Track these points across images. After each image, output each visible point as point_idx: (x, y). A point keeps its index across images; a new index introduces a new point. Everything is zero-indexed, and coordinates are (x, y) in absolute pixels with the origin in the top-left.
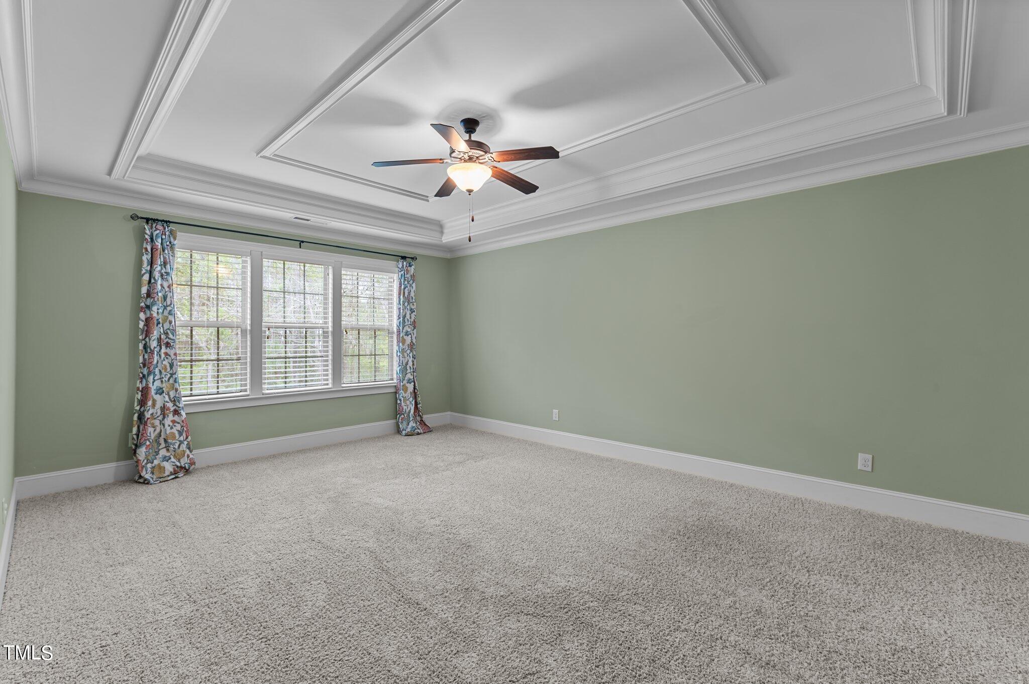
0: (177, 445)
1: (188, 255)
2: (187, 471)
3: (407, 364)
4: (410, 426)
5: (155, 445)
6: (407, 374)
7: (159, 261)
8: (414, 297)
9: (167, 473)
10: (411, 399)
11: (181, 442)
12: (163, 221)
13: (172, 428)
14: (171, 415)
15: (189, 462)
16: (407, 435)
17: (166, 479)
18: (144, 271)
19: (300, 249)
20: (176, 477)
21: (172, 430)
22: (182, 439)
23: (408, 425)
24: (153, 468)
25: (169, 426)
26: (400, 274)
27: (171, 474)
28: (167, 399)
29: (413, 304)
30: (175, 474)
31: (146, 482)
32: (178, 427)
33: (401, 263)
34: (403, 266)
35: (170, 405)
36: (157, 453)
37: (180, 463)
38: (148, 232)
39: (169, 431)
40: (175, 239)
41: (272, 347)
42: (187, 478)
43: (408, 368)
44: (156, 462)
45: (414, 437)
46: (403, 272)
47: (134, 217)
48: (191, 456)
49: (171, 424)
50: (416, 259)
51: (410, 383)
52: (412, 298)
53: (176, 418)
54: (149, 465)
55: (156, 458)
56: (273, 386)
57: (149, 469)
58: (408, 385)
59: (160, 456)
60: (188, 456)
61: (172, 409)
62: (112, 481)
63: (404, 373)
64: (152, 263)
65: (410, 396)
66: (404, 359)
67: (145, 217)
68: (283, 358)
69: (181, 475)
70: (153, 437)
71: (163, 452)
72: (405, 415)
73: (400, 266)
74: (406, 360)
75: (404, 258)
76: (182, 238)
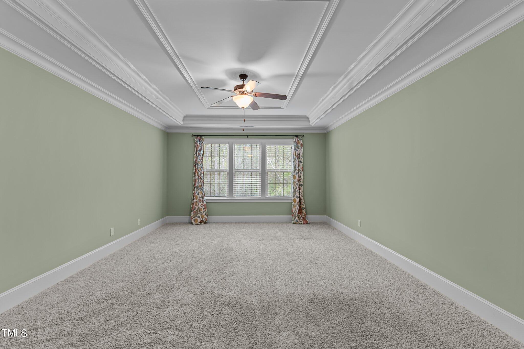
0: (202, 213)
1: (210, 146)
2: (205, 223)
3: (296, 189)
4: (296, 219)
5: (197, 212)
6: (296, 193)
7: (199, 149)
8: (302, 155)
9: (198, 222)
10: (298, 206)
11: (204, 212)
12: (200, 135)
13: (201, 207)
14: (201, 202)
15: (205, 219)
16: (294, 223)
17: (197, 224)
18: (195, 153)
19: (248, 139)
20: (201, 224)
21: (201, 208)
22: (204, 211)
23: (295, 219)
24: (195, 219)
25: (201, 206)
26: (294, 144)
27: (199, 223)
28: (200, 197)
29: (302, 159)
30: (201, 222)
31: (192, 224)
32: (203, 207)
33: (294, 139)
34: (295, 140)
35: (201, 199)
36: (197, 215)
37: (202, 219)
38: (196, 140)
39: (200, 208)
40: (203, 141)
41: (238, 179)
42: (205, 225)
43: (297, 191)
44: (196, 218)
45: (297, 225)
46: (295, 144)
47: (193, 136)
48: (206, 217)
49: (201, 205)
50: (304, 136)
51: (297, 198)
52: (301, 156)
53: (203, 204)
54: (194, 218)
55: (196, 216)
56: (237, 195)
57: (194, 220)
58: (296, 199)
59: (198, 216)
60: (205, 217)
61: (202, 200)
62: (188, 222)
63: (294, 193)
64: (196, 151)
65: (297, 204)
66: (294, 186)
67: (195, 135)
68: (242, 184)
69: (203, 223)
70: (196, 209)
71: (199, 215)
72: (294, 214)
73: (294, 140)
74: (296, 187)
75: (297, 136)
76: (206, 140)
